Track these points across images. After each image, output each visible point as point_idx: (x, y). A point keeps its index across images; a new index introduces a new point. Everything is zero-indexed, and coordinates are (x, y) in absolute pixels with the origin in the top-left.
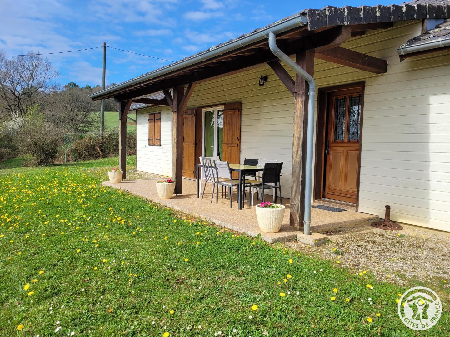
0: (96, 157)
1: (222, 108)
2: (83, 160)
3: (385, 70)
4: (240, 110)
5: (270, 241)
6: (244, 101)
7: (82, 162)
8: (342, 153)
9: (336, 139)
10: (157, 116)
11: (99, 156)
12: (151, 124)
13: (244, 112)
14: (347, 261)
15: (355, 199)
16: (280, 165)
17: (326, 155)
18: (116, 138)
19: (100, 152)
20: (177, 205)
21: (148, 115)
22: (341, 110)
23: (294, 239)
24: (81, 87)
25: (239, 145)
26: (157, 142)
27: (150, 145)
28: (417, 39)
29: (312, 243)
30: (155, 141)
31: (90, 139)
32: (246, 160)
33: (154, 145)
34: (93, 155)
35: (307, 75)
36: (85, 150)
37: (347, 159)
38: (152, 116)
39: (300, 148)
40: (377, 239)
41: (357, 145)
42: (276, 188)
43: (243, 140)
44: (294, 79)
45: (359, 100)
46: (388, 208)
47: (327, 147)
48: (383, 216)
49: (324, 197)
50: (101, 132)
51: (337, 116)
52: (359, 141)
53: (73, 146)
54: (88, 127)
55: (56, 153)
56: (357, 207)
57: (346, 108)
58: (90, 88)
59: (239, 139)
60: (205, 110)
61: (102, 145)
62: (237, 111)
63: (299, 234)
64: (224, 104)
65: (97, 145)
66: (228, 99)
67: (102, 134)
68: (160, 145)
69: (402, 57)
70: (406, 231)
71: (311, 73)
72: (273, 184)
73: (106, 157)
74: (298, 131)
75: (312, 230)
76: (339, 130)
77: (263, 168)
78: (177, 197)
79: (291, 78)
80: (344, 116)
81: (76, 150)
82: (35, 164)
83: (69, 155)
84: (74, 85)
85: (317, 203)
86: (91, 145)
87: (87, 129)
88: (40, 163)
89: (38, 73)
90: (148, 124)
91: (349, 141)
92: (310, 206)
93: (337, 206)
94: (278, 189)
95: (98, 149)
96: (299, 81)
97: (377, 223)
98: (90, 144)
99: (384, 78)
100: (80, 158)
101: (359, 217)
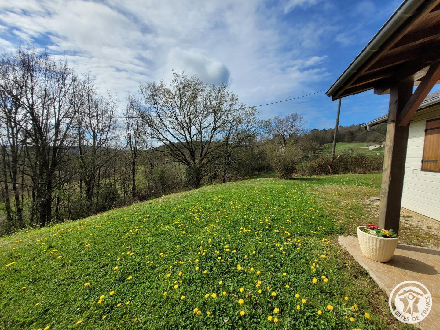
0: (327, 173)
2: (316, 174)
11: (329, 173)
18: (346, 159)
19: (331, 169)
21: (424, 122)
31: (323, 159)
34: (324, 171)
36: (318, 168)
50: (333, 153)
53: (309, 164)
54: (322, 152)
55: (294, 169)
61: (332, 164)
65: (329, 164)
67: (334, 155)
73: (336, 174)
81: (311, 167)
83: (306, 171)
84: (316, 130)
86: (324, 164)
87: (321, 153)
90: (423, 138)
95: (329, 167)
98: (322, 163)
100: (314, 173)
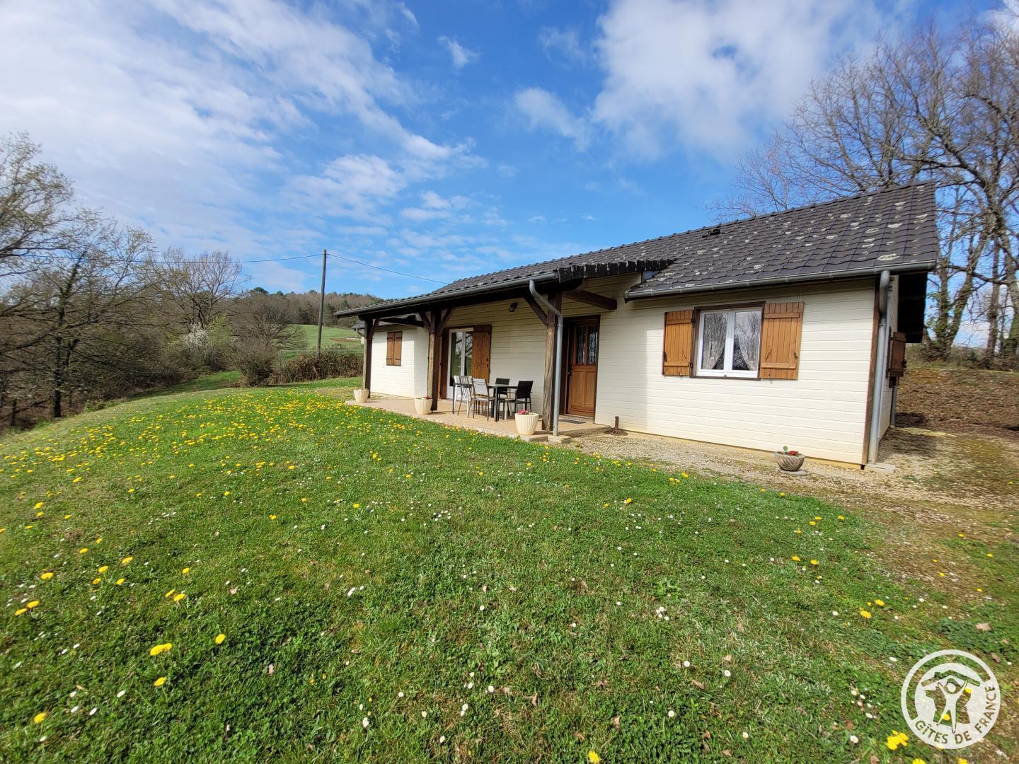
0: (312, 378)
1: (471, 330)
3: (615, 307)
4: (490, 333)
5: (527, 440)
6: (493, 325)
7: (295, 383)
8: (582, 374)
9: (577, 362)
10: (397, 335)
11: (315, 377)
12: (391, 343)
13: (493, 335)
14: (585, 450)
15: (592, 413)
16: (531, 383)
17: (569, 376)
19: (316, 372)
20: (437, 419)
21: (386, 333)
22: (582, 337)
23: (546, 439)
24: (270, 293)
25: (488, 366)
26: (397, 362)
27: (388, 365)
28: (637, 287)
29: (560, 442)
30: (394, 360)
31: (305, 357)
32: (498, 379)
33: (393, 365)
34: (308, 376)
35: (557, 312)
36: (298, 370)
37: (586, 379)
38: (391, 336)
39: (551, 368)
40: (608, 440)
41: (594, 367)
42: (526, 403)
43: (492, 361)
44: (547, 313)
45: (596, 328)
46: (617, 418)
47: (570, 369)
48: (613, 426)
49: (567, 413)
51: (578, 343)
52: (596, 364)
56: (594, 419)
57: (586, 335)
58: (282, 294)
59: (488, 360)
60: (451, 331)
61: (318, 365)
62: (487, 334)
63: (549, 436)
64: (474, 326)
65: (313, 365)
66: (476, 322)
68: (400, 365)
69: (627, 300)
70: (630, 436)
71: (559, 309)
72: (524, 400)
73: (324, 378)
74: (549, 354)
75: (559, 434)
76: (580, 354)
77: (517, 385)
78: (432, 413)
79: (543, 312)
80: (584, 341)
82: (246, 385)
84: (261, 290)
85: (561, 418)
86: (306, 364)
88: (252, 384)
89: (226, 277)
90: (386, 344)
91: (588, 364)
92: (558, 420)
93: (578, 420)
94: (528, 404)
95: (314, 368)
96: (551, 315)
97: (609, 431)
98: (304, 363)
99: (614, 314)
100: (293, 379)
101: (595, 427)
